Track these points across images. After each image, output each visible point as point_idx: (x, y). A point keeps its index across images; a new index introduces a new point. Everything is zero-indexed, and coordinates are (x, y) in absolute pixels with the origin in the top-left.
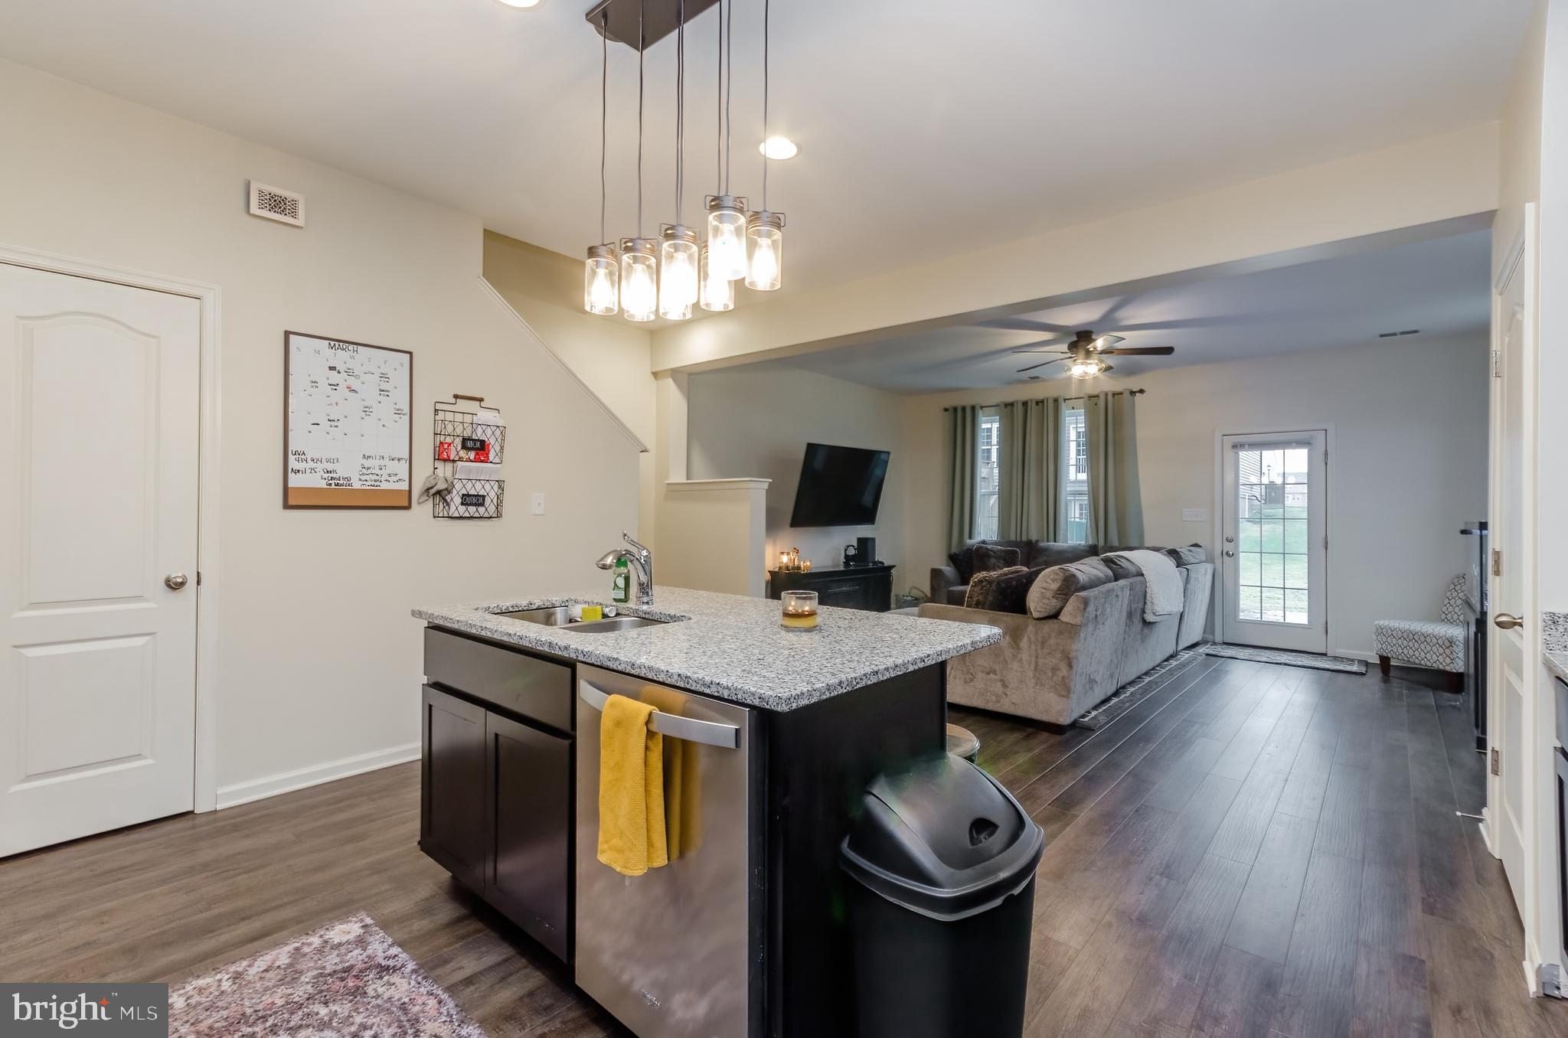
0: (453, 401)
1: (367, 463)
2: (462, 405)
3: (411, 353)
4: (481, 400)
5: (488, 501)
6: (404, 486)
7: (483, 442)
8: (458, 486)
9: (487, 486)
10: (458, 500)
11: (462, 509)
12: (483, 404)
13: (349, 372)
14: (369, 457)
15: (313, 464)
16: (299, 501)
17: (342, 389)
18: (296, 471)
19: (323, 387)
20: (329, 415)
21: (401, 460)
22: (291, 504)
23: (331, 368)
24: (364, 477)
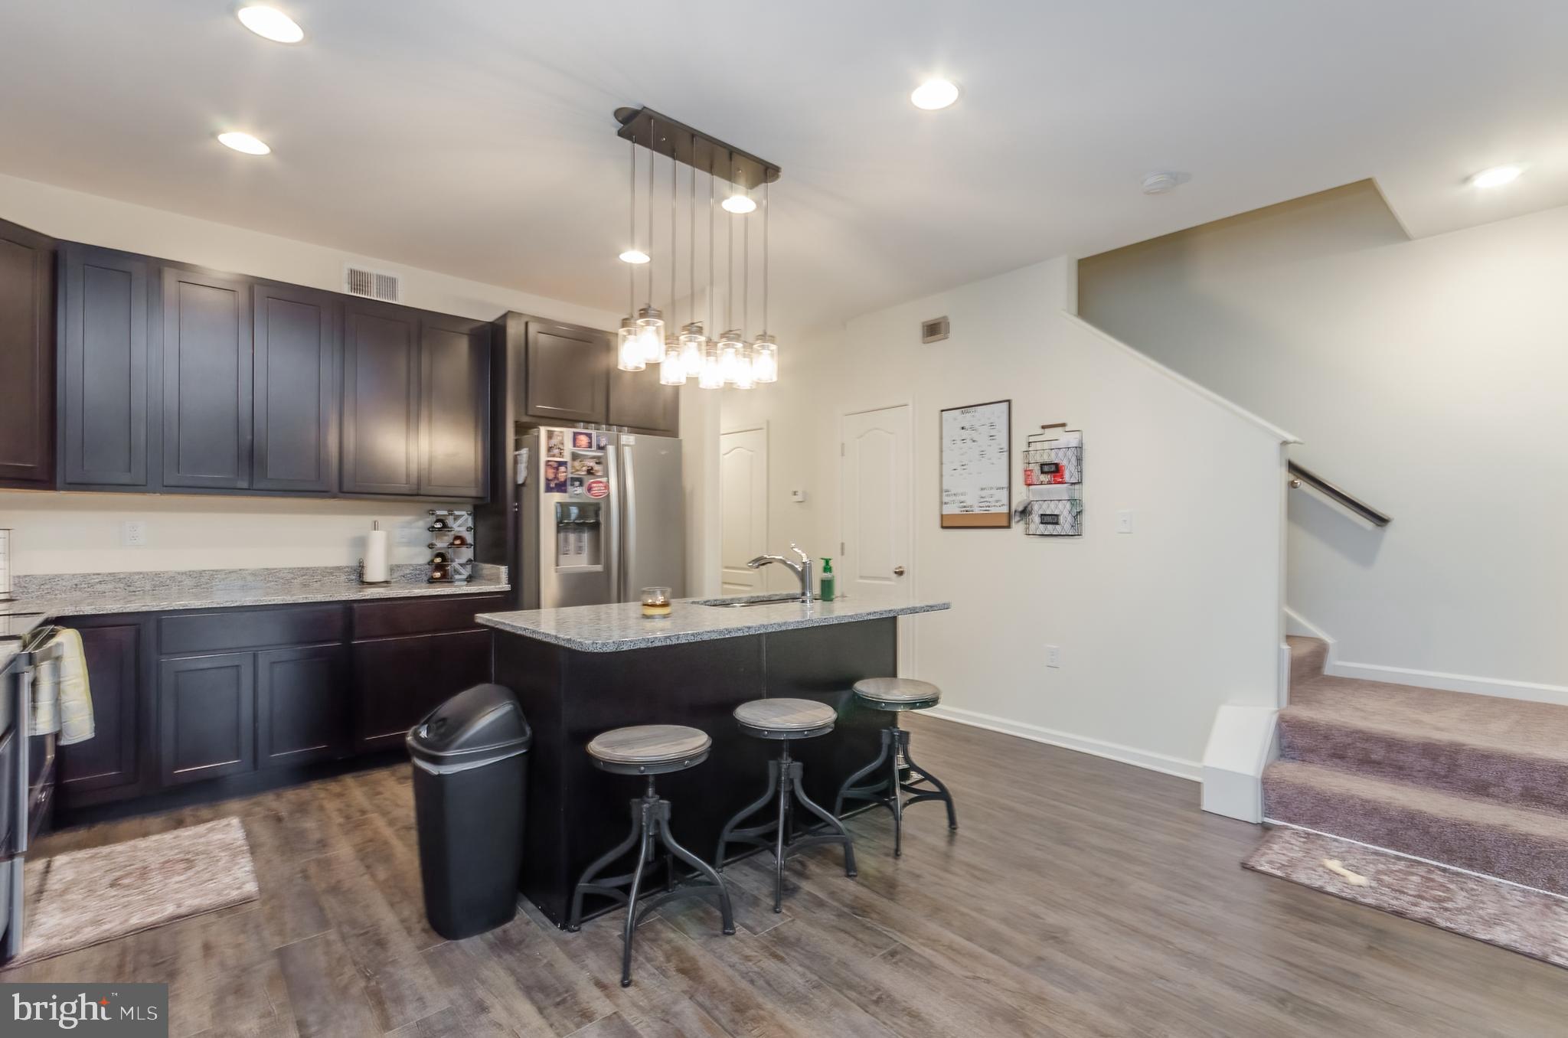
0: (1040, 431)
1: (984, 493)
2: (1050, 434)
3: (1009, 401)
4: (1063, 425)
5: (1061, 520)
6: (1005, 510)
7: (1056, 465)
8: (1036, 507)
9: (1060, 505)
10: (1037, 519)
11: (1042, 526)
12: (1068, 428)
13: (972, 428)
14: (984, 489)
15: (954, 498)
16: (948, 524)
17: (968, 441)
18: (946, 503)
19: (959, 442)
20: (962, 462)
21: (1003, 488)
22: (944, 525)
23: (963, 428)
24: (981, 505)
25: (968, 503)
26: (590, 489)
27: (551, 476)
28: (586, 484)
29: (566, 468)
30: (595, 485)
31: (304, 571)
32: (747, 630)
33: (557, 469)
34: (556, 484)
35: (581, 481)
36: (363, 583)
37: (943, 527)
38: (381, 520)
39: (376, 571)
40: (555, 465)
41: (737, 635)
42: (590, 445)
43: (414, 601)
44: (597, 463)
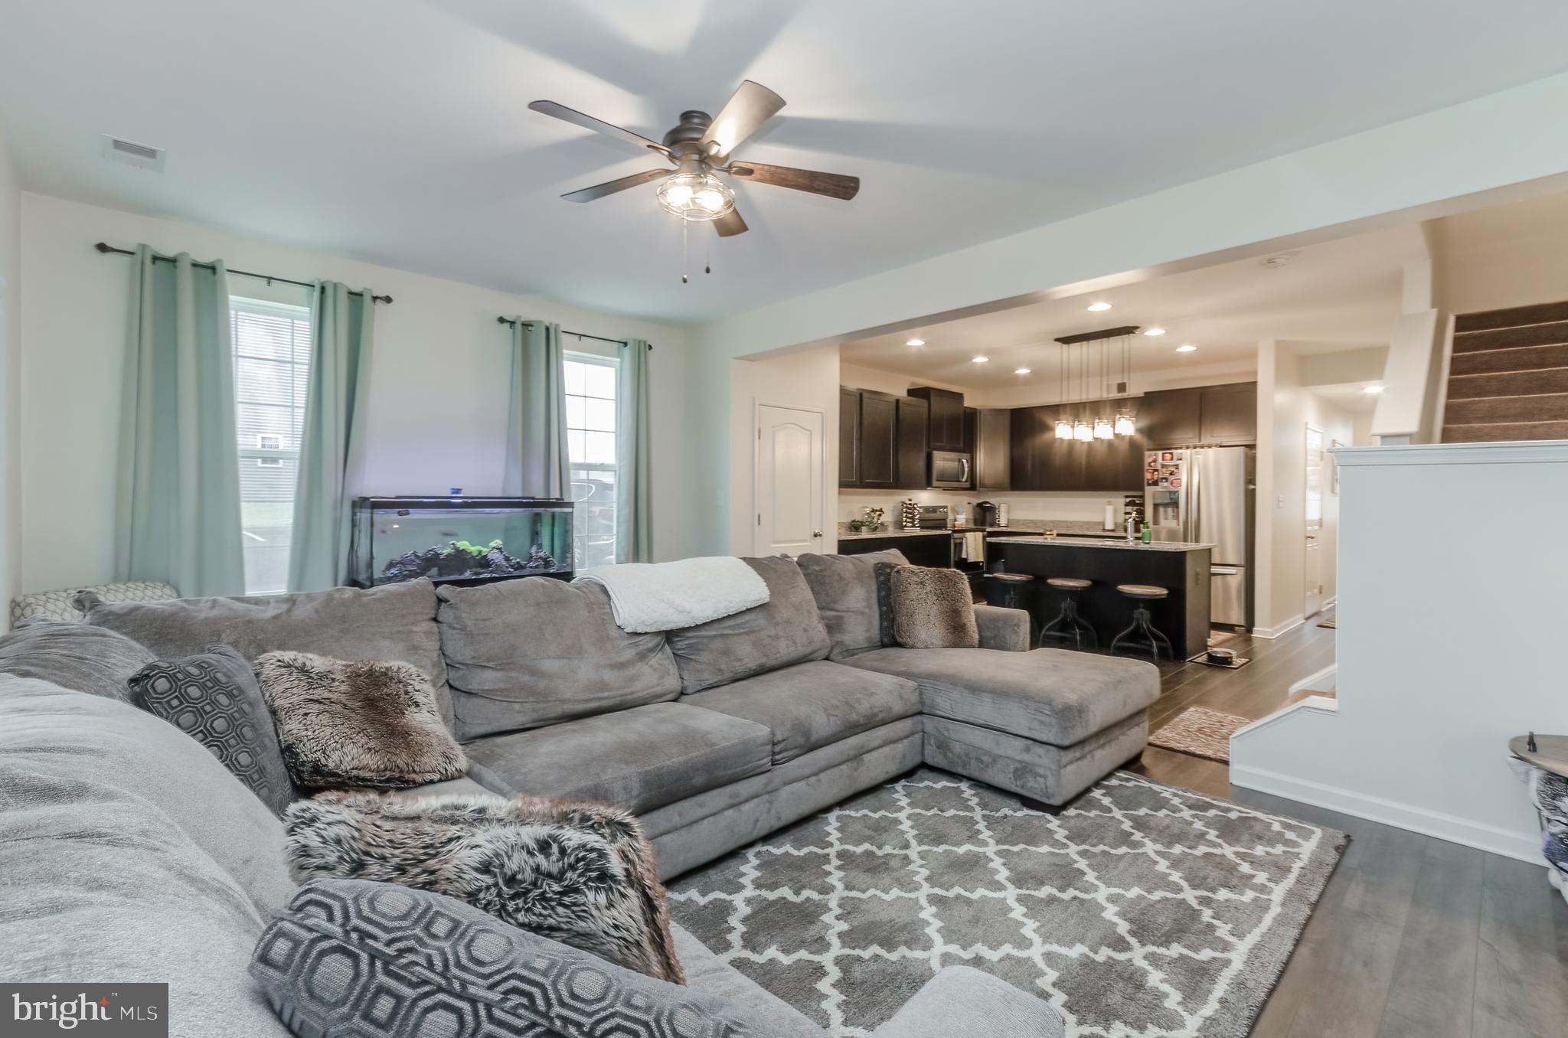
26: (1172, 483)
27: (1150, 478)
28: (1170, 481)
29: (1158, 473)
30: (1174, 480)
31: (1088, 523)
33: (1153, 473)
34: (1153, 482)
35: (1166, 479)
36: (1104, 529)
40: (1152, 471)
42: (1172, 459)
44: (1176, 468)
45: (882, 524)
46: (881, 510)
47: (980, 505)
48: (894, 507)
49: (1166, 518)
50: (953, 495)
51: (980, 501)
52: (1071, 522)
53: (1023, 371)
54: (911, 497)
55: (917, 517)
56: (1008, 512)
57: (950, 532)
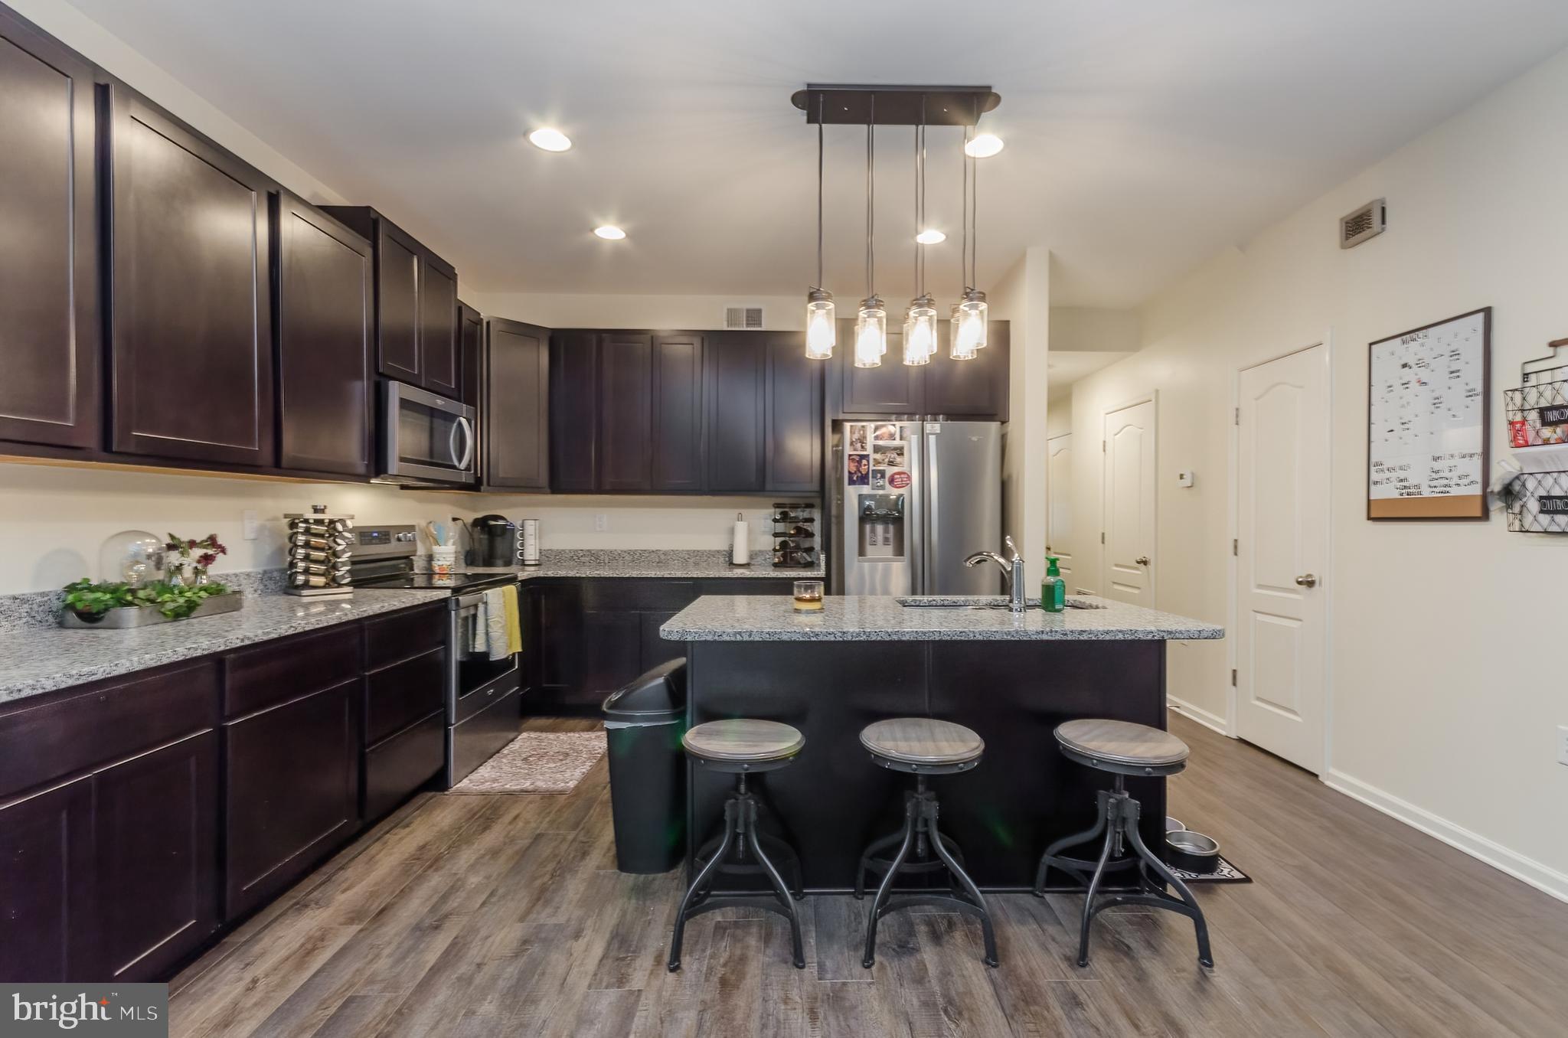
0: (1548, 352)
1: (1437, 465)
2: (1556, 357)
3: (1487, 310)
6: (1477, 490)
8: (1531, 484)
10: (1535, 505)
11: (1544, 518)
13: (1421, 364)
14: (1439, 458)
15: (1387, 474)
16: (1378, 514)
17: (1414, 385)
18: (1376, 483)
19: (1398, 389)
20: (1401, 418)
21: (1471, 456)
22: (1373, 516)
23: (1405, 366)
24: (1433, 483)
25: (1411, 482)
26: (891, 481)
27: (853, 469)
29: (868, 461)
30: (896, 476)
31: (697, 553)
32: (840, 634)
33: (859, 462)
34: (857, 477)
36: (731, 564)
37: (1369, 518)
38: (745, 512)
39: (740, 557)
40: (857, 458)
41: (826, 639)
42: (893, 437)
43: (772, 581)
44: (898, 454)
45: (216, 591)
46: (212, 541)
47: (482, 523)
48: (261, 530)
49: (874, 543)
50: (420, 500)
51: (480, 515)
52: (665, 553)
53: (610, 232)
54: (320, 505)
55: (345, 557)
56: (540, 535)
57: (448, 593)
